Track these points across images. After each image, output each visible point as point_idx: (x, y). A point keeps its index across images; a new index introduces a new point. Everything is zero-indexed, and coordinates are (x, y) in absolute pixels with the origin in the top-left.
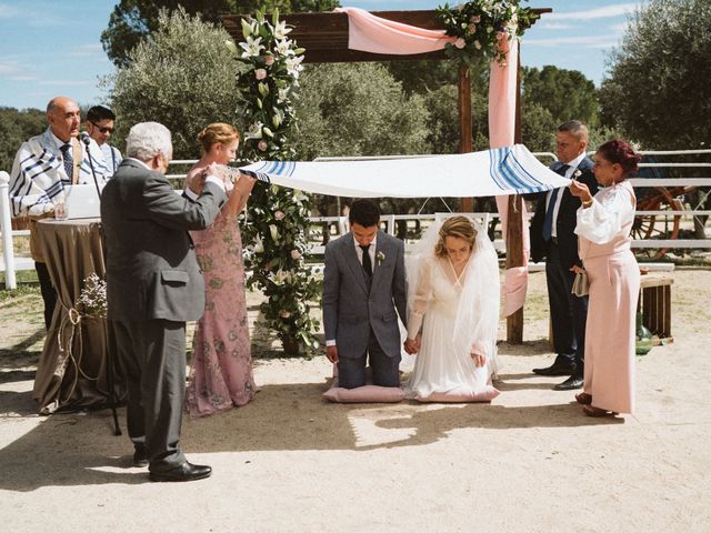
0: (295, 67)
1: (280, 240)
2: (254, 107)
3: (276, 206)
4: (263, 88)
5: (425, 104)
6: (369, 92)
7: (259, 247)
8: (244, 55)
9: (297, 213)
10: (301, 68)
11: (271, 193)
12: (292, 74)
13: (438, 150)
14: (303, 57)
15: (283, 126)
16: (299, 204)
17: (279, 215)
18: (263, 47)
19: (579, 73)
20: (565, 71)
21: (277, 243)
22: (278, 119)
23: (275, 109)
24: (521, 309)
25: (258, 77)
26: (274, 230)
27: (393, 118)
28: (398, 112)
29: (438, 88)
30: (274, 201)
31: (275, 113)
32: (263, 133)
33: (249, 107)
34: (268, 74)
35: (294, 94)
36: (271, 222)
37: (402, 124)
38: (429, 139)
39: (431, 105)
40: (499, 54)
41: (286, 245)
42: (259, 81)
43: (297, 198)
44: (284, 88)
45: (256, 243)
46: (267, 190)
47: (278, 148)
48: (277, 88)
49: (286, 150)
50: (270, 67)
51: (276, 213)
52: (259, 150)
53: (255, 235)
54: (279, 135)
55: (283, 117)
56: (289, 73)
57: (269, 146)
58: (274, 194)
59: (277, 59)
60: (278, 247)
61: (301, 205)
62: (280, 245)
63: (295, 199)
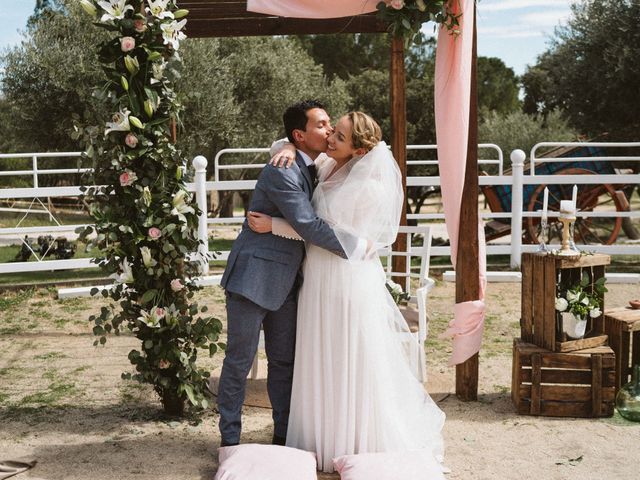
0: (174, 35)
1: (155, 268)
2: (118, 90)
3: (149, 221)
4: (131, 62)
5: (347, 88)
7: (126, 275)
8: (105, 18)
9: (178, 232)
10: (182, 36)
11: (142, 204)
12: (169, 44)
14: (185, 21)
15: (159, 113)
16: (182, 218)
17: (154, 234)
18: (131, 8)
19: (499, 60)
20: (485, 58)
21: (151, 272)
22: (151, 107)
23: (148, 91)
24: (476, 356)
25: (124, 48)
26: (146, 254)
29: (361, 73)
30: (147, 215)
31: (146, 98)
32: (131, 123)
33: (111, 88)
34: (137, 44)
35: (175, 72)
36: (142, 244)
39: (353, 90)
40: (449, 18)
41: (164, 274)
42: (125, 54)
43: (178, 211)
44: (160, 63)
45: (122, 271)
46: (136, 201)
47: (151, 144)
48: (151, 62)
49: (161, 147)
50: (141, 34)
51: (150, 230)
52: (127, 146)
53: (122, 260)
54: (153, 126)
55: (159, 102)
56: (165, 43)
57: (140, 141)
58: (146, 206)
59: (151, 24)
60: (153, 276)
61: (184, 220)
62: (155, 274)
63: (175, 212)
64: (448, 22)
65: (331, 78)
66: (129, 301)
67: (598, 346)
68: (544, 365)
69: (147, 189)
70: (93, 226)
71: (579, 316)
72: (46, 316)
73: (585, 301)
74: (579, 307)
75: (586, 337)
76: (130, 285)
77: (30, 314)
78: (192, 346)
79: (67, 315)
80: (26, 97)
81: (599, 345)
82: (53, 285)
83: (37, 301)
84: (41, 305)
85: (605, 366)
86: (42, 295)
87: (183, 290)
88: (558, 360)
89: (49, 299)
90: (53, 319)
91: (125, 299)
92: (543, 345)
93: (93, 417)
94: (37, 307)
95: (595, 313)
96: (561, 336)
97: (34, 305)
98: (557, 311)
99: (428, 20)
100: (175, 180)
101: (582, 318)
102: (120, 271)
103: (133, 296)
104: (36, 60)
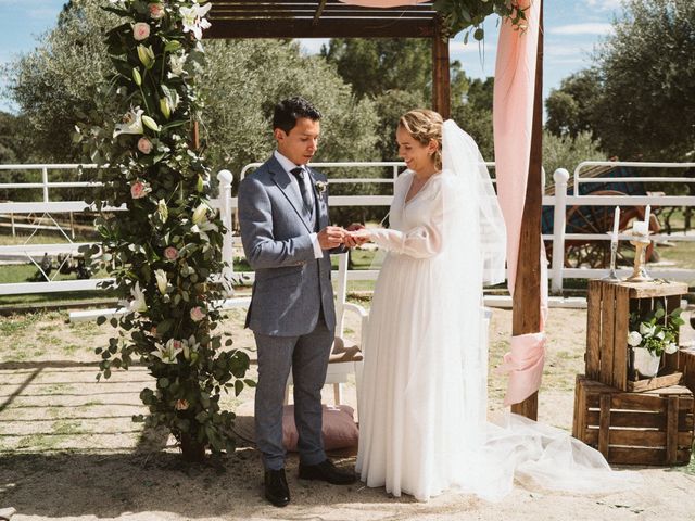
0: (196, 22)
1: (173, 293)
2: (129, 85)
3: (165, 240)
4: (144, 53)
5: (375, 108)
6: (317, 94)
7: (138, 304)
9: (199, 252)
10: (206, 24)
11: (156, 220)
12: (191, 33)
13: (387, 158)
14: (209, 6)
15: (177, 115)
16: (204, 237)
17: (171, 255)
21: (167, 298)
22: (169, 105)
23: (164, 87)
24: (535, 396)
25: (137, 36)
26: (162, 278)
27: (342, 122)
28: (347, 116)
30: (163, 233)
31: (163, 95)
32: (144, 125)
33: (120, 83)
34: (152, 31)
35: (196, 65)
36: (157, 266)
37: (351, 129)
38: (378, 145)
40: (515, 11)
41: (182, 301)
42: (138, 43)
43: (200, 228)
44: (179, 55)
45: (133, 298)
46: (150, 216)
47: (167, 149)
48: (169, 53)
49: (180, 154)
50: (157, 21)
51: (167, 250)
52: (139, 152)
53: (133, 285)
54: (170, 129)
55: (178, 101)
56: (186, 30)
57: (155, 146)
58: (161, 222)
59: (169, 10)
60: (170, 304)
61: (207, 239)
62: (172, 302)
63: (195, 229)
64: (514, 16)
65: (360, 97)
66: (142, 331)
67: (672, 386)
68: (613, 406)
69: (162, 202)
70: (99, 244)
71: (654, 352)
72: (56, 342)
73: (661, 335)
74: (655, 342)
75: (659, 375)
76: (143, 314)
77: (38, 339)
78: (215, 383)
79: (79, 341)
80: (40, 107)
81: (673, 384)
82: (65, 308)
83: (46, 324)
84: (50, 329)
85: (682, 408)
86: (52, 318)
87: (205, 320)
88: (630, 401)
89: (60, 322)
90: (63, 345)
91: (138, 329)
92: (612, 384)
93: (100, 464)
94: (45, 332)
95: (671, 349)
96: (632, 374)
97: (43, 329)
98: (629, 346)
99: (491, 12)
100: (196, 192)
101: (658, 355)
102: (131, 298)
103: (147, 326)
104: (50, 65)
